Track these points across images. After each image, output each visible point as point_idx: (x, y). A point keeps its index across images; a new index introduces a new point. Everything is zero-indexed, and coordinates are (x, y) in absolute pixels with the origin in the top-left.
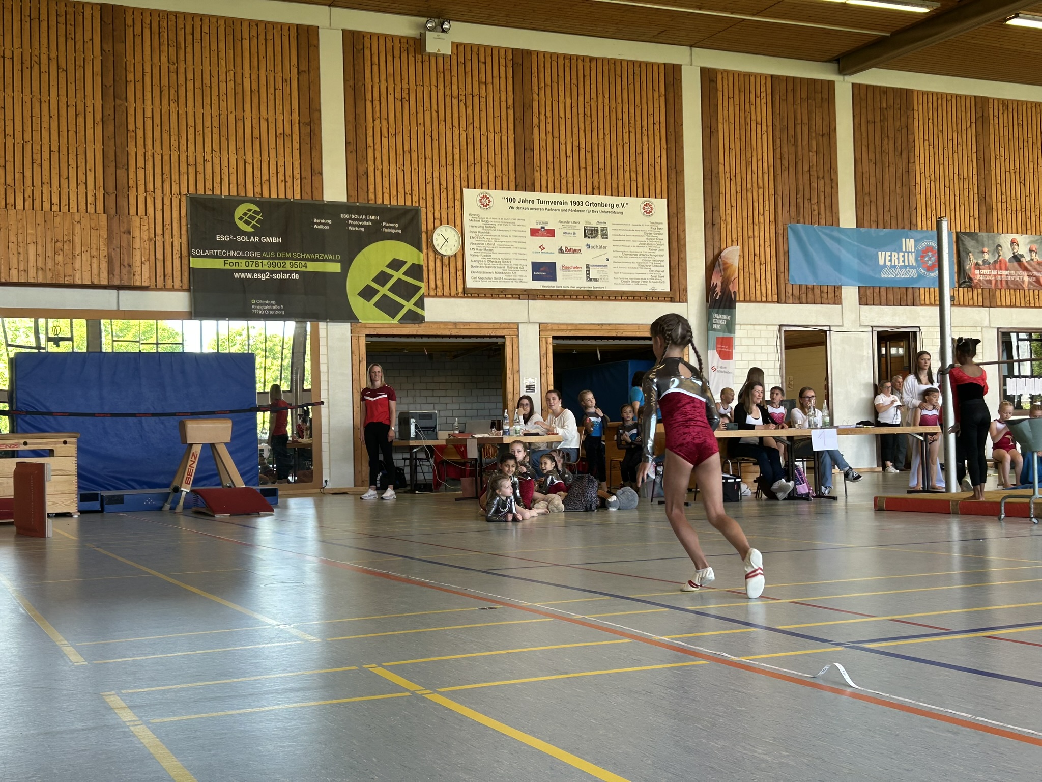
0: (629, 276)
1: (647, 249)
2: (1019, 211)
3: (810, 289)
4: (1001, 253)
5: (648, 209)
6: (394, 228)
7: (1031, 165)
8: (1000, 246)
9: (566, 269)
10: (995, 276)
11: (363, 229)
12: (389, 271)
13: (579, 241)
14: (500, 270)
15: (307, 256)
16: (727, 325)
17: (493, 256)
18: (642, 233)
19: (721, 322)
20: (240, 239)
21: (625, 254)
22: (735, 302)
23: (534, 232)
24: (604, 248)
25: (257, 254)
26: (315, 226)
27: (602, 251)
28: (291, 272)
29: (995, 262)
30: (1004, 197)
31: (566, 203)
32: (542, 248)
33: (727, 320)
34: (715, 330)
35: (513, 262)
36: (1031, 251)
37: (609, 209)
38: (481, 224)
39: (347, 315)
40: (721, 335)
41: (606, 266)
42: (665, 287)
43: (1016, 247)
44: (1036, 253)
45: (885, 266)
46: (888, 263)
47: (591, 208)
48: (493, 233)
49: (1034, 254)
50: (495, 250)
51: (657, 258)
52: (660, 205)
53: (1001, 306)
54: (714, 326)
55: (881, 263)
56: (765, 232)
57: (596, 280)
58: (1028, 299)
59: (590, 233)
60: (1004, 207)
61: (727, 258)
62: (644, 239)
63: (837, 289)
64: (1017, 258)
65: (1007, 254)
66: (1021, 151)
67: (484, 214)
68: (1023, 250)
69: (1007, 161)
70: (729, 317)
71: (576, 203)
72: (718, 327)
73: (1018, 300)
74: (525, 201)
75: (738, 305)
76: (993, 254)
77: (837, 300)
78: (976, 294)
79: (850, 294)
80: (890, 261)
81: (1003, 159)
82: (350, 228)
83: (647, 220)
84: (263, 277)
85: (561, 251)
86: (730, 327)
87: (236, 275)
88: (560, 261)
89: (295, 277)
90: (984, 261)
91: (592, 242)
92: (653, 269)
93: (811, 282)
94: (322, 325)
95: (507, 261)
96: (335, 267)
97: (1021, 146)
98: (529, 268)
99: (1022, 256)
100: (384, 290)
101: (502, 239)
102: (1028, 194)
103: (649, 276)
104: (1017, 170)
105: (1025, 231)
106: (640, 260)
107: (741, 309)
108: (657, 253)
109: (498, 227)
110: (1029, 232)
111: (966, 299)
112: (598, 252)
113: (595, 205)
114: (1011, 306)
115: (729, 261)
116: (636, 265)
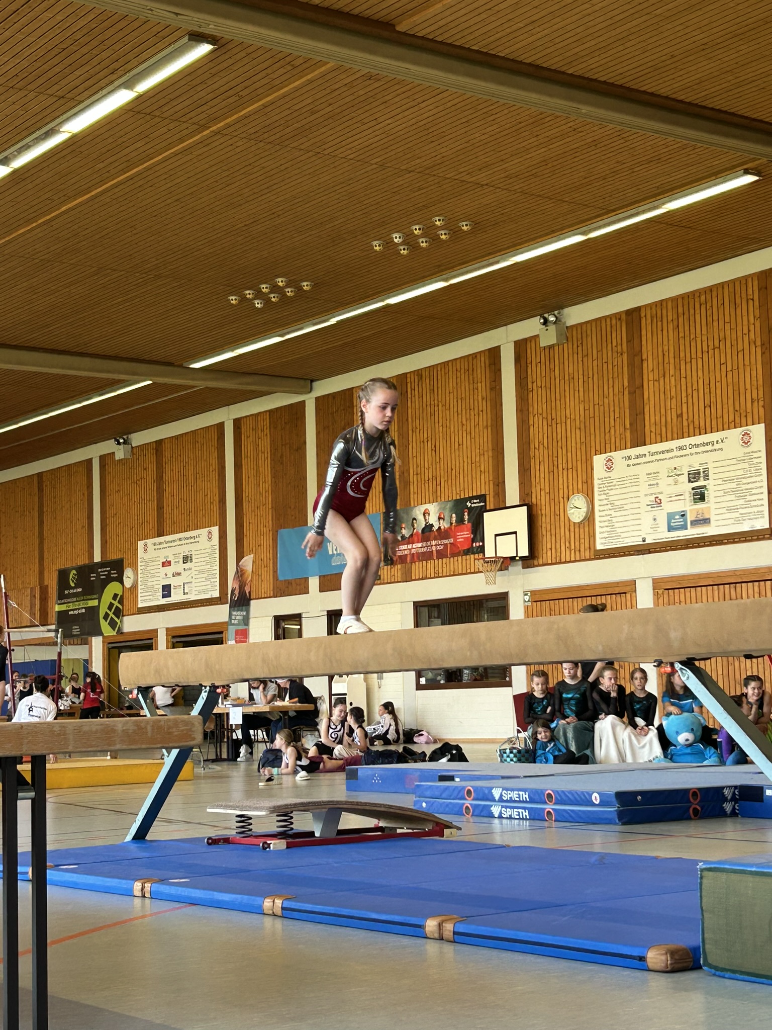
0: (201, 588)
1: (209, 566)
2: (431, 480)
3: (289, 583)
4: (415, 525)
5: (210, 536)
6: (115, 574)
7: (441, 428)
8: (414, 519)
9: (175, 587)
10: (410, 549)
11: (104, 577)
12: (113, 602)
13: (179, 567)
14: (150, 593)
15: (89, 597)
16: (243, 620)
17: (149, 584)
18: (207, 555)
19: (238, 618)
20: (71, 591)
21: (200, 572)
22: (250, 599)
23: (164, 564)
24: (190, 569)
25: (75, 599)
26: (92, 579)
27: (190, 572)
28: (82, 608)
29: (412, 535)
30: (419, 468)
31: (174, 541)
32: (166, 575)
33: (243, 616)
34: (234, 624)
35: (157, 586)
36: (439, 518)
37: (192, 540)
38: (143, 564)
39: (99, 633)
40: (241, 627)
41: (191, 582)
42: (216, 594)
43: (427, 517)
44: (444, 520)
45: (333, 555)
46: (335, 552)
47: (186, 541)
48: (149, 568)
49: (441, 521)
50: (150, 580)
51: (214, 572)
52: (215, 530)
53: (415, 580)
54: (233, 621)
55: (330, 553)
56: (267, 541)
57: (187, 593)
58: (436, 569)
59: (186, 559)
60: (419, 479)
61: (245, 566)
62: (207, 559)
63: (307, 579)
64: (428, 527)
65: (421, 524)
66: (433, 417)
67: (147, 556)
68: (433, 520)
69: (422, 431)
70: (245, 613)
71: (180, 539)
72: (236, 622)
73: (429, 572)
74: (160, 544)
75: (252, 602)
76: (410, 529)
77: (306, 592)
78: (398, 569)
79: (314, 583)
80: (336, 550)
81: (418, 430)
82: (102, 577)
83: (208, 545)
84: (76, 612)
85: (173, 576)
86: (246, 621)
87: (71, 613)
88: (173, 582)
89: (84, 611)
90: (402, 537)
91: (187, 566)
92: (212, 580)
93: (289, 578)
94: (93, 638)
95: (153, 586)
96: (94, 603)
97: (432, 412)
98: (161, 590)
99: (432, 525)
100: (111, 615)
101: (152, 572)
102: (438, 460)
103: (209, 587)
104: (429, 439)
105: (435, 500)
106: (206, 575)
107: (255, 606)
108: (214, 568)
109: (151, 564)
110: (439, 499)
111: (389, 577)
112: (187, 573)
113: (187, 539)
114: (422, 579)
115: (244, 568)
116: (203, 580)
